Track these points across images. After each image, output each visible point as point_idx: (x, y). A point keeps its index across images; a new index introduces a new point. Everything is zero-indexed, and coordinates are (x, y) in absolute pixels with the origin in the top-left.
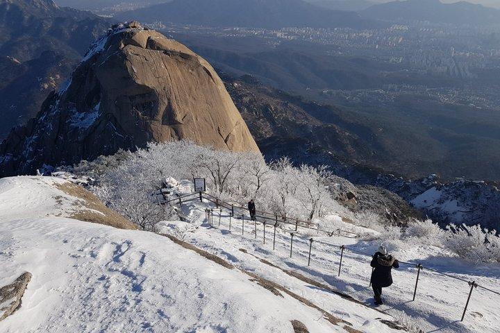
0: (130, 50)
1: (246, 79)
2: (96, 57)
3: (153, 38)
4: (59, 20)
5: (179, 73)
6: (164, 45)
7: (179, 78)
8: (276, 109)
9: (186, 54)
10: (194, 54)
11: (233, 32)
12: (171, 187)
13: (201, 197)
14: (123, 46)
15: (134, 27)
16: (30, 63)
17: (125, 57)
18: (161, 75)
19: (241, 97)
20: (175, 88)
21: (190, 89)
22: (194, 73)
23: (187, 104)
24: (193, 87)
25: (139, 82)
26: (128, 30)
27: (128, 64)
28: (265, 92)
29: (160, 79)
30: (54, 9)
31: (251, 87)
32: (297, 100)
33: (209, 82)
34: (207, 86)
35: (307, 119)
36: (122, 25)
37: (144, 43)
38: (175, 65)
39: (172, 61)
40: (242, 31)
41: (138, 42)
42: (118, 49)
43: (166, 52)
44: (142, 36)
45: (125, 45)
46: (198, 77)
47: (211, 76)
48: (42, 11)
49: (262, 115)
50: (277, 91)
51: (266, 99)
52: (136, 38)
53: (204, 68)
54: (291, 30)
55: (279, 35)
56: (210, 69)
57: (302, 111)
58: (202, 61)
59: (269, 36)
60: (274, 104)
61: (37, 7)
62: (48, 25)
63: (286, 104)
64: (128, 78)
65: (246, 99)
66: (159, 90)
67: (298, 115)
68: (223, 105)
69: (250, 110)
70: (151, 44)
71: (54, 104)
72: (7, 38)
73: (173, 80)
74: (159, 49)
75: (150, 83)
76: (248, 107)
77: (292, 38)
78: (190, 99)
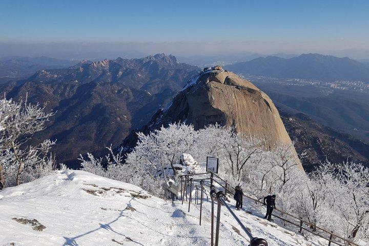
0: (213, 84)
1: (300, 116)
2: (189, 89)
3: (230, 77)
4: (178, 71)
5: (245, 102)
6: (237, 82)
7: (243, 106)
8: (324, 142)
9: (252, 89)
10: (258, 90)
11: (294, 82)
12: (186, 165)
13: (212, 180)
14: (208, 81)
15: (218, 69)
16: (157, 95)
17: (208, 89)
18: (231, 102)
19: (294, 129)
20: (240, 113)
21: (251, 114)
22: (256, 103)
23: (247, 126)
24: (254, 114)
25: (215, 106)
26: (214, 71)
27: (209, 94)
28: (315, 127)
29: (230, 106)
30: (177, 64)
31: (304, 123)
32: (344, 137)
33: (267, 110)
34: (265, 113)
35: (352, 154)
36: (210, 68)
37: (223, 80)
38: (243, 97)
39: (241, 94)
40: (302, 82)
41: (219, 79)
42: (204, 83)
43: (237, 87)
44: (222, 76)
45: (210, 81)
46: (258, 107)
47: (269, 106)
48: (170, 65)
49: (310, 145)
50: (326, 128)
51: (315, 133)
52: (218, 77)
53: (265, 100)
54: (344, 82)
55: (332, 85)
56: (270, 101)
57: (348, 146)
58: (264, 95)
59: (324, 86)
60: (322, 137)
61: (167, 63)
62: (171, 73)
63: (333, 140)
64: (207, 104)
65: (298, 131)
66: (228, 113)
67: (344, 149)
68: (276, 130)
69: (301, 140)
70: (228, 81)
71: (159, 117)
72: (148, 80)
73: (239, 107)
74: (233, 84)
75: (223, 108)
76: (299, 137)
77: (344, 88)
78: (250, 122)
